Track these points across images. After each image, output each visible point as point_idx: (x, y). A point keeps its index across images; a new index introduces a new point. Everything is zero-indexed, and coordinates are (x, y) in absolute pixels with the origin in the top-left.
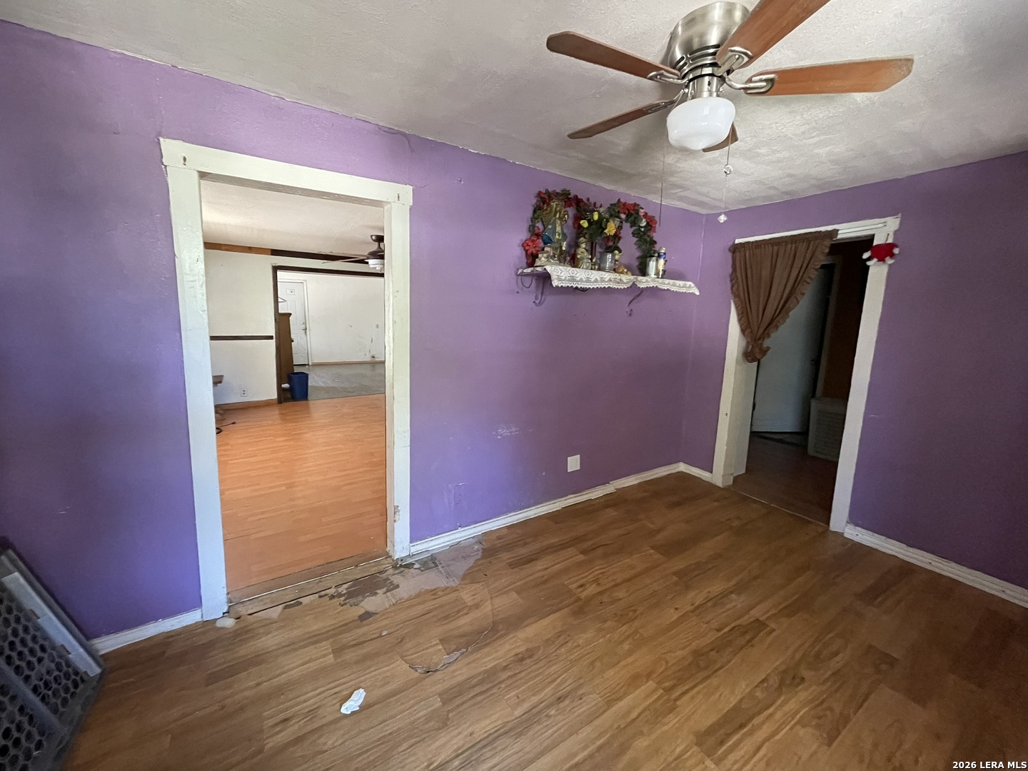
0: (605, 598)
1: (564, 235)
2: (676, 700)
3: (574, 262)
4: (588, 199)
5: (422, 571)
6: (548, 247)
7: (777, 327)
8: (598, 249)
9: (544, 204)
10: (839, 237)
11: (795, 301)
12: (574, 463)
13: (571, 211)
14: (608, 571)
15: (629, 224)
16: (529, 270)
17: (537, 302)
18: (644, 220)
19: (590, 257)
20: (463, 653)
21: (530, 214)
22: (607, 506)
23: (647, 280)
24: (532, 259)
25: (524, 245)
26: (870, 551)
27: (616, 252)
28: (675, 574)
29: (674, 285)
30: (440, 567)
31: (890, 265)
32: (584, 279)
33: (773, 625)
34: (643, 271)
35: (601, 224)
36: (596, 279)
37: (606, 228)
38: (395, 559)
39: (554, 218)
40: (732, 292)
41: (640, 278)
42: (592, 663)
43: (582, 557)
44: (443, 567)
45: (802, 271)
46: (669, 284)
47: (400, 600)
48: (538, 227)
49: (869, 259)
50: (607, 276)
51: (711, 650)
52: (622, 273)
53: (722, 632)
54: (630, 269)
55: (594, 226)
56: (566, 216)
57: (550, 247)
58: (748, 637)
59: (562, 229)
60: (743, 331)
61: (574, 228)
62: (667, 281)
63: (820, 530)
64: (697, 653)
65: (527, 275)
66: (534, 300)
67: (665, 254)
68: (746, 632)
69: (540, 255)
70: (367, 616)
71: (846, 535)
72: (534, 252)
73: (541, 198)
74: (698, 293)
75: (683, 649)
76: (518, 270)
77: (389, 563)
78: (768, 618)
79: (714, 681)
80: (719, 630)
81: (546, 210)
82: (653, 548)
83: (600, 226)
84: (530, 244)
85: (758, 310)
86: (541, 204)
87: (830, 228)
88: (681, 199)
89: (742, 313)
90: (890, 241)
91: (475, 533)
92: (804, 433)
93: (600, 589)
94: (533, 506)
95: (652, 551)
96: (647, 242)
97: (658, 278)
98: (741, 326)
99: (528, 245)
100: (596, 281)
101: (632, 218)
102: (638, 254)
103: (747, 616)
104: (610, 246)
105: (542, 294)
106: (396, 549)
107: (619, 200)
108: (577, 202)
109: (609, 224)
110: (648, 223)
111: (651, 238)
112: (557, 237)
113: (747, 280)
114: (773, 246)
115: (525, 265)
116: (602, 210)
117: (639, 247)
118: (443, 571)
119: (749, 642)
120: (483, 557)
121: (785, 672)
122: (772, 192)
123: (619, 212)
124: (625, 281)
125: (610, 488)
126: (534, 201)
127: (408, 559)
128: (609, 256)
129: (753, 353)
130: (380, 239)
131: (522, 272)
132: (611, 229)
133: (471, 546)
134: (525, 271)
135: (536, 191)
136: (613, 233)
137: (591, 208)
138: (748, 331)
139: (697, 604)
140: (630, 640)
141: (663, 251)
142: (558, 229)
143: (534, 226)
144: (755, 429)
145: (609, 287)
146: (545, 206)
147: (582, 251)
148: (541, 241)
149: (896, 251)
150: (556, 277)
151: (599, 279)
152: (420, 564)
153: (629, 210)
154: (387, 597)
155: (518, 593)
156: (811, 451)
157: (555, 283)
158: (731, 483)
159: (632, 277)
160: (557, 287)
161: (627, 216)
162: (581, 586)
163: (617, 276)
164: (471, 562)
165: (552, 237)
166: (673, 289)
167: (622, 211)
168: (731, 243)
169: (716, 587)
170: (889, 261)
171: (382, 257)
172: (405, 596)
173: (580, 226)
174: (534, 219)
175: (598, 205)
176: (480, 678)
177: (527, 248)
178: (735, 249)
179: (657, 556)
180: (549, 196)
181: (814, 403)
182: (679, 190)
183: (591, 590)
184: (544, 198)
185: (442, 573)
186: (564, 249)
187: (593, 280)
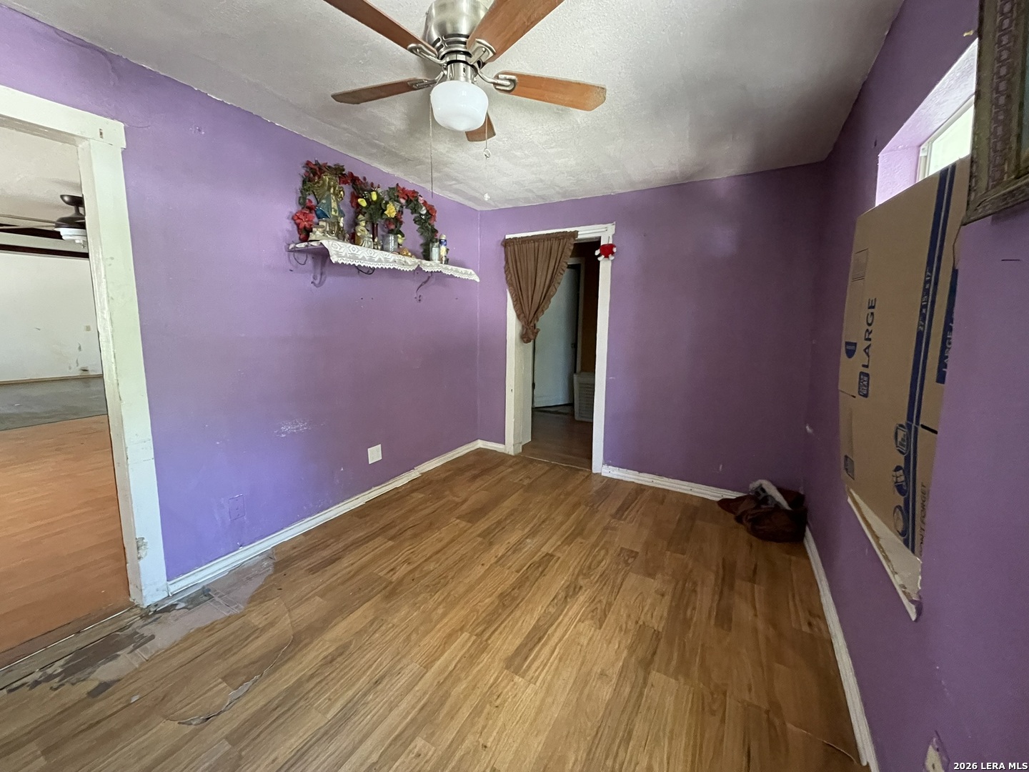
0: (417, 574)
1: (341, 212)
2: (487, 640)
3: (354, 239)
4: (365, 179)
5: (190, 609)
6: (323, 221)
7: (543, 311)
8: (380, 231)
9: (314, 176)
10: (579, 237)
11: (554, 290)
12: (375, 454)
13: (348, 189)
14: (417, 550)
15: (410, 211)
16: (303, 245)
17: (317, 282)
18: (424, 208)
19: (372, 236)
20: (257, 680)
21: (299, 185)
22: (413, 491)
23: (431, 264)
24: (305, 234)
25: (295, 218)
26: (617, 482)
27: (399, 236)
28: (479, 536)
29: (457, 271)
30: (217, 598)
31: (612, 261)
32: (367, 258)
33: (558, 554)
34: (427, 257)
35: (380, 205)
36: (380, 259)
37: (386, 210)
38: (145, 606)
39: (327, 193)
40: (507, 282)
41: (424, 262)
42: (408, 638)
43: (391, 543)
44: (220, 597)
45: (557, 264)
46: (452, 269)
47: (157, 652)
48: (309, 200)
49: (599, 255)
50: (391, 257)
51: (513, 589)
52: (407, 255)
53: (521, 572)
54: (414, 254)
55: (372, 206)
56: (342, 193)
57: (325, 221)
58: (540, 569)
59: (338, 206)
60: (518, 316)
61: (352, 207)
62: (450, 267)
63: (586, 474)
64: (502, 596)
65: (301, 251)
66: (312, 280)
67: (445, 241)
68: (538, 567)
69: (314, 229)
70: (104, 687)
71: (602, 474)
72: (308, 226)
73: (311, 169)
74: (478, 280)
75: (490, 596)
76: (289, 245)
77: (135, 615)
78: (554, 551)
79: (518, 613)
80: (518, 571)
81: (318, 182)
82: (458, 518)
83: (378, 207)
84: (301, 217)
85: (528, 297)
86: (312, 175)
87: (572, 229)
88: (457, 192)
89: (516, 300)
90: (611, 242)
91: (261, 550)
92: (571, 405)
93: (411, 567)
94: (332, 506)
95: (458, 521)
96: (428, 230)
97: (442, 263)
98: (516, 312)
99: (299, 218)
100: (380, 260)
101: (412, 205)
102: (422, 241)
103: (540, 553)
104: (392, 230)
105: (322, 274)
106: (144, 594)
107: (397, 185)
108: (353, 180)
109: (388, 205)
110: (428, 211)
111: (432, 226)
112: (333, 213)
113: (518, 274)
114: (534, 242)
115: (298, 240)
116: (379, 190)
117: (421, 234)
118: (221, 601)
119: (542, 573)
120: (276, 571)
121: (568, 587)
122: (530, 195)
123: (398, 196)
124: (410, 263)
125: (414, 474)
126: (303, 171)
127: (166, 601)
128: (392, 238)
129: (528, 334)
130: (77, 202)
131: (295, 247)
132: (391, 211)
133: (258, 564)
134: (297, 246)
135: (305, 161)
136: (393, 215)
137: (368, 188)
138: (522, 315)
139: (499, 556)
140: (444, 604)
141: (443, 238)
142: (334, 205)
143: (305, 199)
144: (536, 405)
145: (394, 268)
146: (316, 178)
147: (362, 229)
148: (314, 215)
149: (615, 250)
150: (334, 252)
151: (383, 259)
152: (188, 601)
153: (408, 196)
154: (136, 655)
155: (322, 596)
156: (577, 417)
157: (334, 259)
158: (521, 451)
159: (417, 260)
160: (337, 264)
161: (407, 201)
162: (392, 570)
163: (400, 257)
164: (259, 581)
165: (327, 213)
166: (456, 275)
167: (400, 195)
168: (503, 238)
169: (513, 538)
170: (611, 258)
171: (82, 226)
172: (167, 644)
173: (358, 205)
174: (305, 190)
175: (375, 185)
176: (281, 698)
177: (298, 221)
178: (506, 243)
179: (463, 524)
180: (320, 169)
181: (575, 377)
182: (454, 182)
183: (404, 570)
184: (315, 169)
185: (220, 604)
186: (341, 225)
187: (376, 260)
